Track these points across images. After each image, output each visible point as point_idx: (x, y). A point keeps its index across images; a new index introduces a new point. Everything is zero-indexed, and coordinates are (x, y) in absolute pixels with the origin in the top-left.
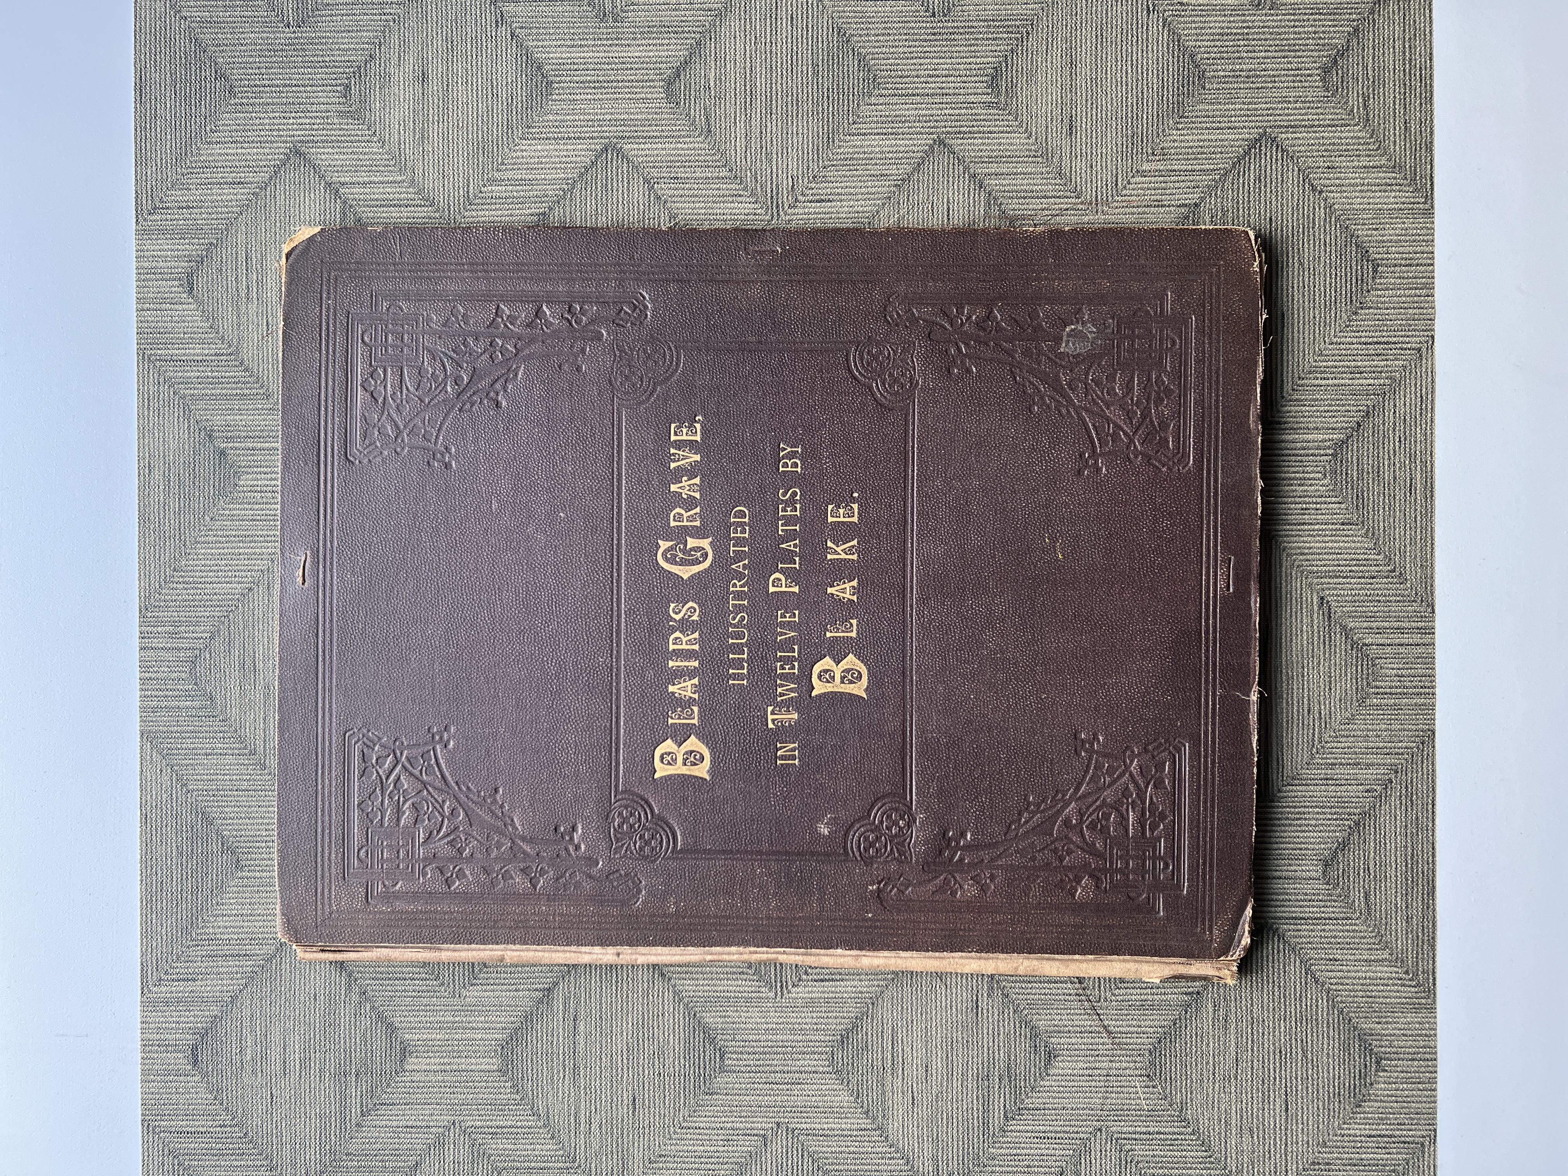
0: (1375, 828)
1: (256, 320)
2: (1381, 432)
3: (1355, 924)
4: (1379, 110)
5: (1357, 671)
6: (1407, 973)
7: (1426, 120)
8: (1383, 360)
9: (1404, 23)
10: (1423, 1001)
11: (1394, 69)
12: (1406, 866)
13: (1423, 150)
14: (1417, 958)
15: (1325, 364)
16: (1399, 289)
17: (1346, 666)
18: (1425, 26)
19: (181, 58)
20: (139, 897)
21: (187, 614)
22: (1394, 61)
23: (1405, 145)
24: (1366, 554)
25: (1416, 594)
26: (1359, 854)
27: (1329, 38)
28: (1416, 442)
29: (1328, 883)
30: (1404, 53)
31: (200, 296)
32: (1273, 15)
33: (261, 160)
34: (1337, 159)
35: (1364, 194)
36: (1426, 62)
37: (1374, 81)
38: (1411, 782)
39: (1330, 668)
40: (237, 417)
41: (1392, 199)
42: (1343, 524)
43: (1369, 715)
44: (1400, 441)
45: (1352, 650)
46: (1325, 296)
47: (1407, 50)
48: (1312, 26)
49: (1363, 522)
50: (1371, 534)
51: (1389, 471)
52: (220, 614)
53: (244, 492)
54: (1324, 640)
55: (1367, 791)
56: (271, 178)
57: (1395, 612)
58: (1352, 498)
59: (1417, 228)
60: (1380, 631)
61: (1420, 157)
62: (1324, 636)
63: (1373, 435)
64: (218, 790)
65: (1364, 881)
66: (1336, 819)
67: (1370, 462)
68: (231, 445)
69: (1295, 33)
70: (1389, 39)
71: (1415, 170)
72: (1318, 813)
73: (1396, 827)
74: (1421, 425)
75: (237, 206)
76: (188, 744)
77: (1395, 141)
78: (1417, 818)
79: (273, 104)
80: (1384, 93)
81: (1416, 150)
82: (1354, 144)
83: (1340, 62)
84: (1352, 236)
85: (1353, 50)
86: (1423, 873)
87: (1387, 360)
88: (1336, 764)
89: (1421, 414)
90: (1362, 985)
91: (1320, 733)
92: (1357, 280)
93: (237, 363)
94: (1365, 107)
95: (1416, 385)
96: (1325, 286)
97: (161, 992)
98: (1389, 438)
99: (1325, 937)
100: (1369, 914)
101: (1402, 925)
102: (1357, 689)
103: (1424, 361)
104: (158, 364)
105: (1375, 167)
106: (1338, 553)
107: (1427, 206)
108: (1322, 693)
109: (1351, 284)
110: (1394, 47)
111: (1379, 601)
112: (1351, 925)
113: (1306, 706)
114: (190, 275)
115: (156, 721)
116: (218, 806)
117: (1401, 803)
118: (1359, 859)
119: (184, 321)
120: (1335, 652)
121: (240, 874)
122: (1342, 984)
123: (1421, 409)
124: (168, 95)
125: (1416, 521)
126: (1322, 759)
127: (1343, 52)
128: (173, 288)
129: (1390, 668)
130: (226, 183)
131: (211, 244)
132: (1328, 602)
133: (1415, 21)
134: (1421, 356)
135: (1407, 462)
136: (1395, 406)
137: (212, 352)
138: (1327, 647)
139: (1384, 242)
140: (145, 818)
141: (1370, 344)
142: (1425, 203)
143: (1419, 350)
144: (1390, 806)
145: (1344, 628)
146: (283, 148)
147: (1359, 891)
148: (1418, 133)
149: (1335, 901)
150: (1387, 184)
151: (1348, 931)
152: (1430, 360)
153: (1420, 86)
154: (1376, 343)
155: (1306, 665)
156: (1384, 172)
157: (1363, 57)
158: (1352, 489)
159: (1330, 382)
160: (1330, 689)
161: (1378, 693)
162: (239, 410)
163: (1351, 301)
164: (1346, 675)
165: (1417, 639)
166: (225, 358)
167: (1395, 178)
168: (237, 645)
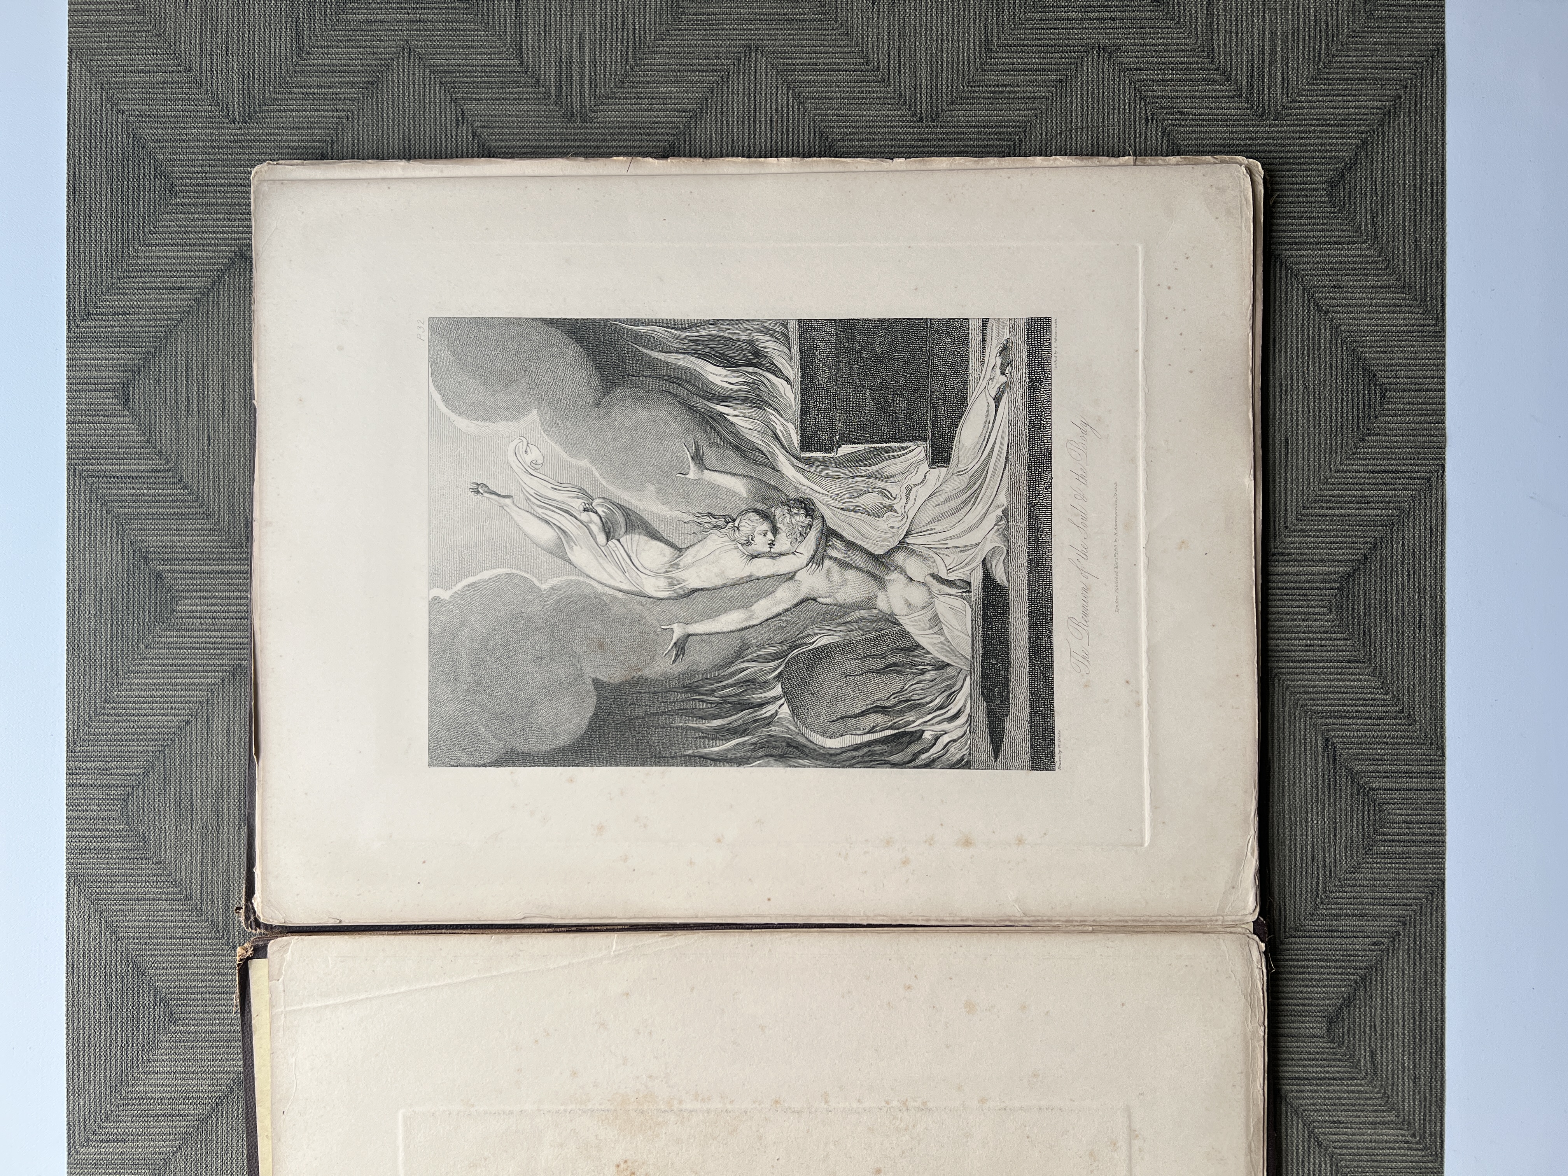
0: (1382, 983)
1: (196, 434)
2: (1389, 565)
3: (1361, 1085)
4: (1388, 228)
5: (1363, 817)
6: (1414, 1135)
7: (1437, 238)
8: (1391, 490)
9: (1415, 135)
10: (1430, 1165)
11: (1404, 184)
12: (1414, 1023)
13: (1434, 270)
14: (1424, 1120)
15: (1330, 493)
16: (1408, 415)
17: (1352, 811)
18: (1437, 139)
19: (117, 154)
20: (65, 1052)
21: (119, 749)
22: (1404, 176)
23: (1415, 264)
24: (1373, 693)
25: (1426, 736)
26: (1365, 1011)
27: (1336, 151)
28: (1425, 576)
29: (1332, 1042)
30: (1415, 167)
31: (136, 408)
32: (1277, 126)
33: (204, 264)
34: (1343, 278)
35: (1371, 315)
36: (1437, 177)
37: (1383, 197)
38: (1420, 934)
39: (1335, 814)
40: (175, 538)
41: (1401, 320)
42: (1349, 662)
43: (1377, 863)
44: (1409, 575)
45: (1358, 794)
46: (1331, 422)
47: (1418, 164)
48: (1318, 138)
49: (1370, 660)
50: (1378, 672)
51: (1397, 606)
52: (156, 748)
53: (182, 618)
54: (1329, 784)
55: (1374, 944)
56: (214, 283)
57: (1403, 754)
58: (1359, 635)
59: (1427, 352)
60: (1388, 775)
61: (1431, 276)
62: (1329, 780)
63: (1381, 569)
64: (150, 938)
65: (1370, 1039)
66: (1341, 974)
67: (1378, 597)
68: (167, 568)
69: (1301, 145)
70: (1399, 152)
71: (1426, 291)
72: (1322, 967)
73: (1403, 983)
74: (1430, 558)
75: (177, 313)
76: (118, 888)
77: (1405, 260)
78: (1426, 973)
79: (217, 205)
80: (1393, 209)
81: (1426, 269)
82: (1361, 263)
83: (1347, 176)
84: (1359, 359)
85: (1361, 164)
86: (1431, 1031)
87: (1395, 490)
88: (1341, 916)
89: (1431, 547)
90: (1367, 1148)
91: (1325, 883)
92: (1364, 405)
93: (176, 480)
94: (1374, 223)
95: (1425, 515)
96: (1331, 411)
97: (89, 1154)
98: (1397, 572)
99: (1329, 1098)
100: (1375, 1074)
101: (1409, 1084)
102: (1363, 835)
103: (1434, 491)
104: (90, 480)
105: (1383, 287)
106: (1344, 693)
107: (1438, 329)
108: (1327, 840)
109: (1358, 410)
110: (1404, 161)
111: (1387, 743)
112: (1356, 1085)
113: (1309, 853)
114: (125, 386)
115: (84, 864)
116: (151, 956)
117: (1409, 957)
118: (1365, 1016)
119: (118, 435)
120: (1341, 797)
121: (173, 1028)
122: (1346, 1148)
123: (1431, 542)
124: (103, 193)
125: (1425, 659)
126: (1327, 909)
127: (1351, 165)
128: (107, 400)
129: (1398, 814)
130: (166, 288)
131: (149, 353)
132: (1333, 744)
133: (1426, 134)
134: (1431, 486)
135: (1416, 597)
136: (1404, 538)
137: (148, 468)
138: (1332, 791)
139: (1392, 365)
140: (71, 968)
141: (1378, 472)
142: (1436, 325)
143: (1429, 479)
144: (1398, 959)
145: (1350, 771)
146: (227, 251)
147: (1365, 1050)
148: (1429, 252)
149: (1340, 1060)
150: (1395, 305)
151: (1353, 1092)
152: (1440, 490)
153: (1432, 202)
154: (1384, 472)
155: (1309, 810)
156: (1393, 292)
157: (1372, 171)
158: (1359, 624)
159: (1336, 512)
160: (1335, 836)
161: (1385, 841)
162: (177, 530)
163: (1358, 427)
164: (1352, 821)
165: (1426, 783)
166: (162, 474)
167: (1404, 299)
168: (173, 780)
